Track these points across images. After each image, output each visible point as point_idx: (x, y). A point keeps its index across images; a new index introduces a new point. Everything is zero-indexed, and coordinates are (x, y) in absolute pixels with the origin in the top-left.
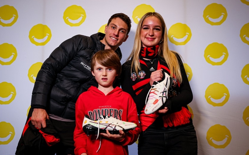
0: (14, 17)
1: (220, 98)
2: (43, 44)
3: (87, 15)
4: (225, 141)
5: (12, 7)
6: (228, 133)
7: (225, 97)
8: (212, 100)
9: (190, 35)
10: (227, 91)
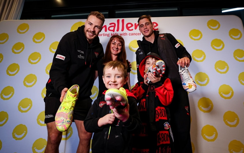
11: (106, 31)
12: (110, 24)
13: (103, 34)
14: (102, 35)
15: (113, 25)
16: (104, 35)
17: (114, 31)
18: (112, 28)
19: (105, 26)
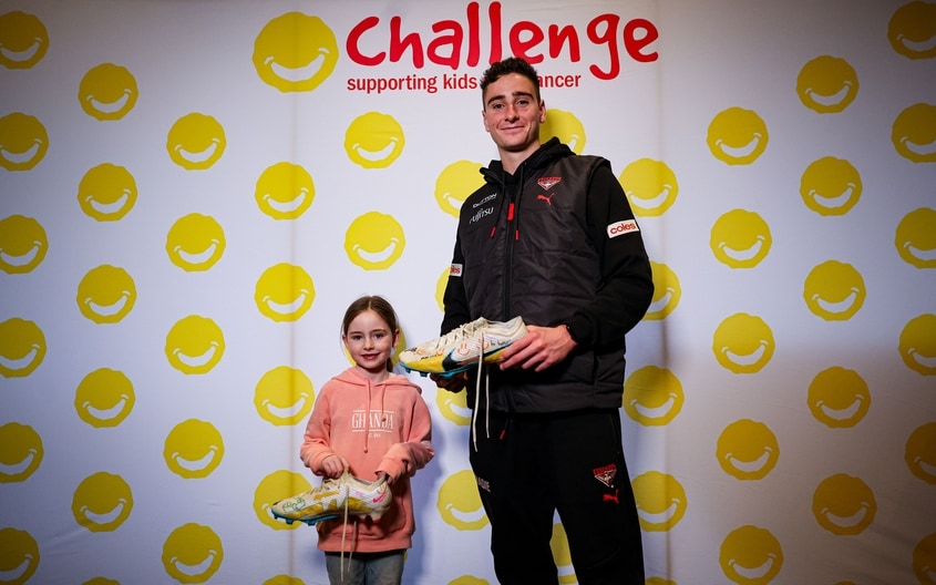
0: (214, 146)
1: (751, 352)
2: (293, 215)
3: (406, 139)
4: (763, 460)
5: (211, 118)
6: (771, 440)
7: (763, 348)
8: (732, 356)
9: (675, 190)
10: (768, 335)
11: (418, 62)
12: (437, 27)
13: (408, 79)
14: (404, 84)
15: (450, 32)
16: (411, 85)
17: (455, 67)
18: (445, 51)
19: (414, 39)
